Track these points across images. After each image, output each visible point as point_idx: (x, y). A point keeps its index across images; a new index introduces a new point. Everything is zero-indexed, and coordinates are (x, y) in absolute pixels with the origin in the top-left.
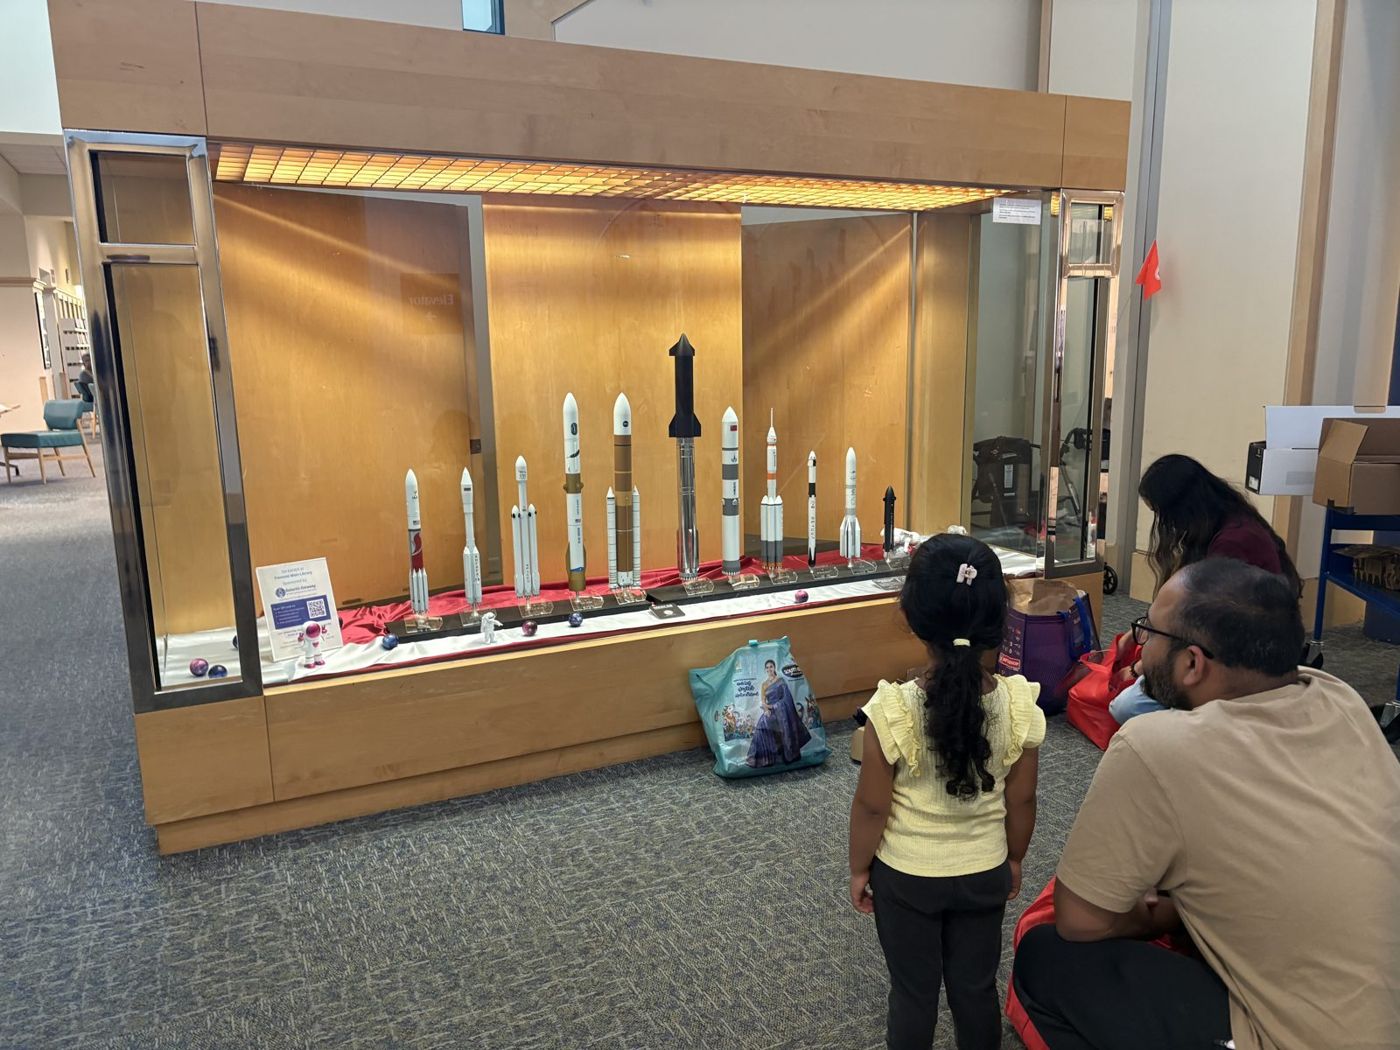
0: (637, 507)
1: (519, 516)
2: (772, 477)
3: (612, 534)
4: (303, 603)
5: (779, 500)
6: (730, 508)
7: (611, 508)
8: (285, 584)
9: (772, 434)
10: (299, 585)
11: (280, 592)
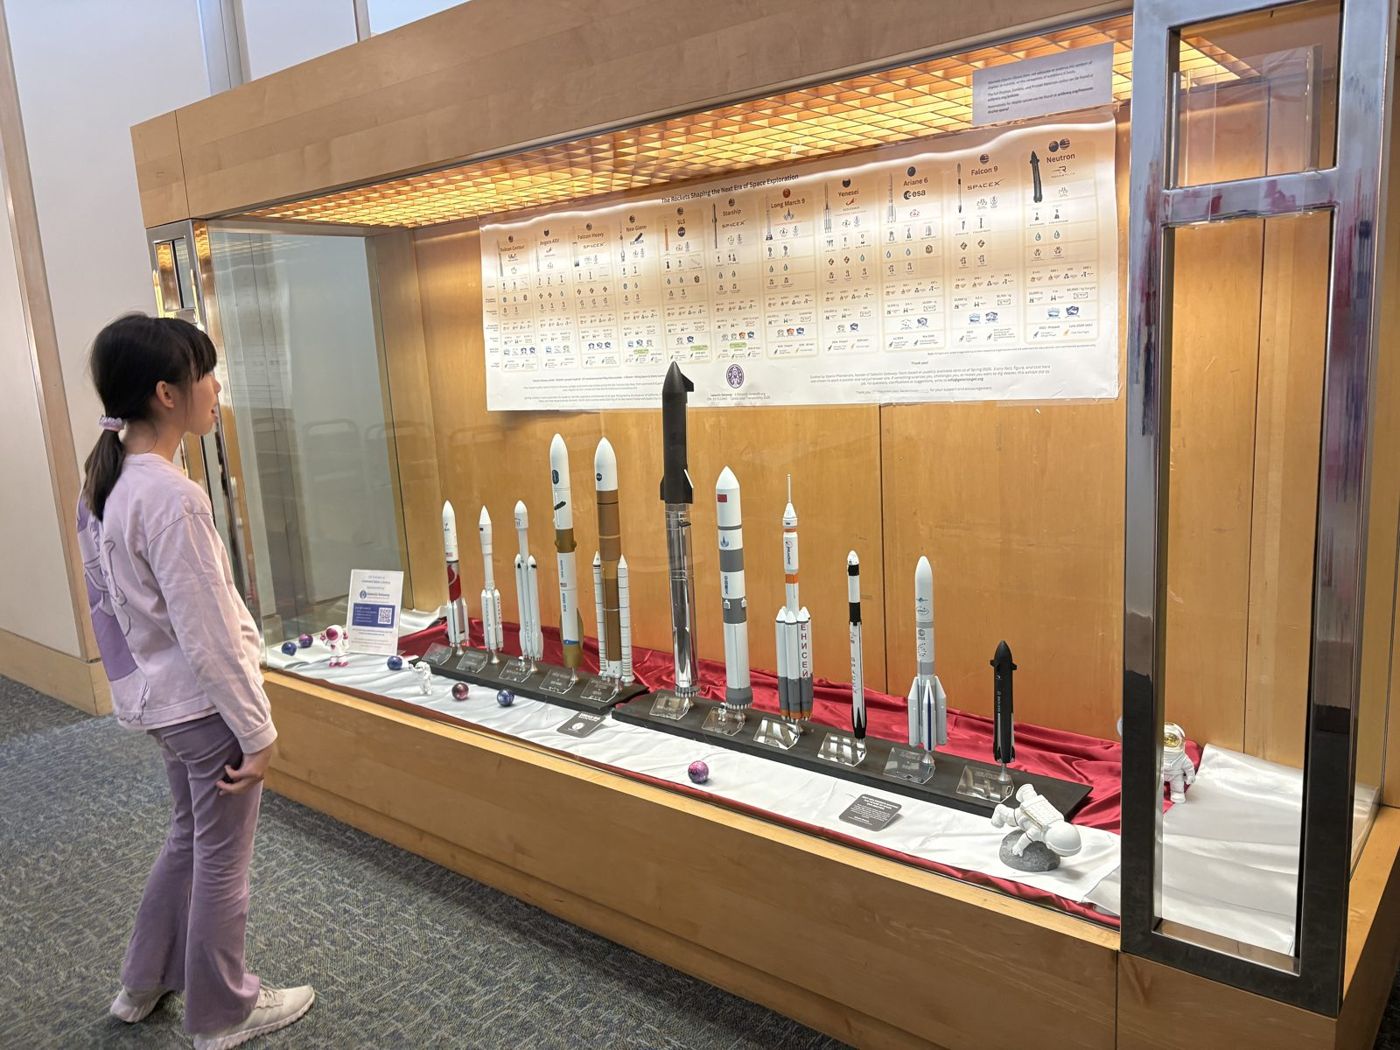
0: (623, 583)
1: (519, 566)
2: (790, 579)
3: (599, 610)
4: (375, 608)
5: (804, 615)
6: (734, 613)
7: (597, 579)
8: (369, 588)
9: (790, 514)
10: (377, 591)
11: (363, 594)
